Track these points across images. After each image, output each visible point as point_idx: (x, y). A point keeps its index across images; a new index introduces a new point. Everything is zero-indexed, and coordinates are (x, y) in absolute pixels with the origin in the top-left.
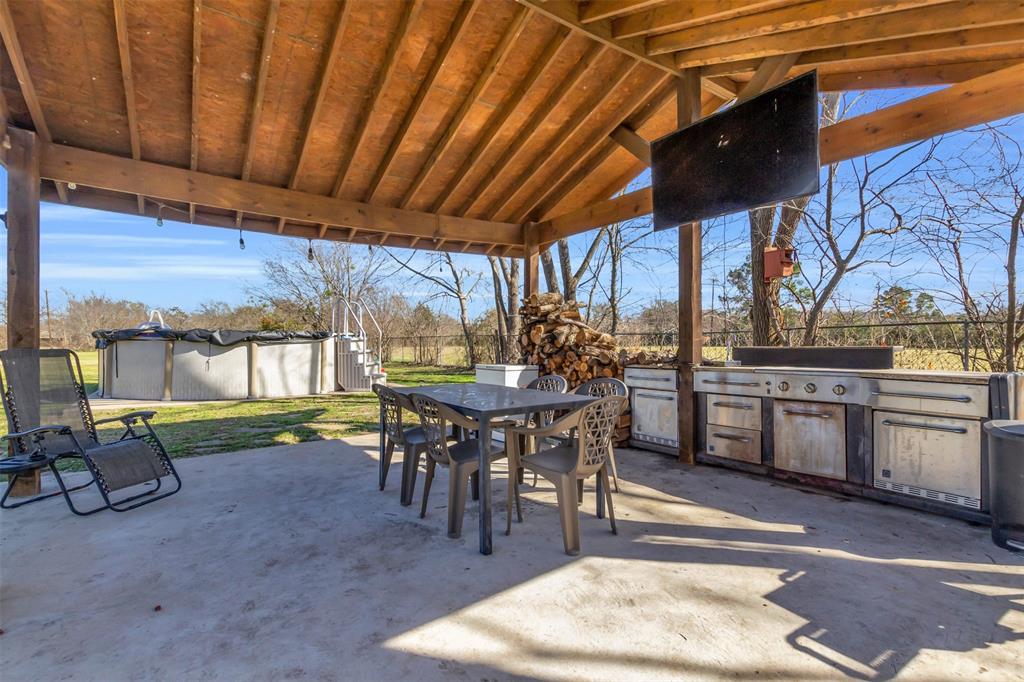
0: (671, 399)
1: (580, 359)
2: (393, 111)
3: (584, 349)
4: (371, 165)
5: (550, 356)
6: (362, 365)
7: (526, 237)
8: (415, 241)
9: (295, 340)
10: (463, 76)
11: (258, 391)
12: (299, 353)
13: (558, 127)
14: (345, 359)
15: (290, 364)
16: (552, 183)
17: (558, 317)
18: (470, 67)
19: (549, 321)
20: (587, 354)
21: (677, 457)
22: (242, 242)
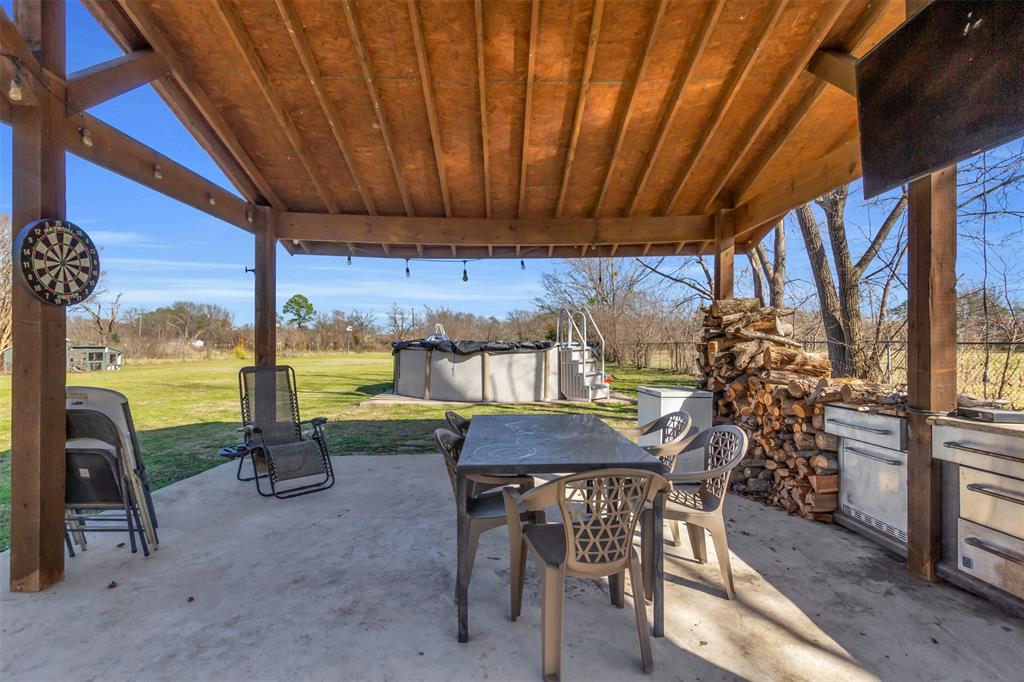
0: (897, 463)
1: (764, 388)
2: (510, 120)
3: (768, 375)
4: (510, 181)
5: (730, 380)
6: (582, 374)
7: (717, 229)
8: (647, 249)
9: (521, 350)
10: (567, 60)
11: (490, 396)
12: (525, 362)
13: (720, 82)
14: (567, 369)
15: (517, 372)
16: (737, 155)
17: (738, 330)
18: (571, 46)
19: (728, 336)
20: (772, 382)
21: (903, 559)
22: (408, 270)
